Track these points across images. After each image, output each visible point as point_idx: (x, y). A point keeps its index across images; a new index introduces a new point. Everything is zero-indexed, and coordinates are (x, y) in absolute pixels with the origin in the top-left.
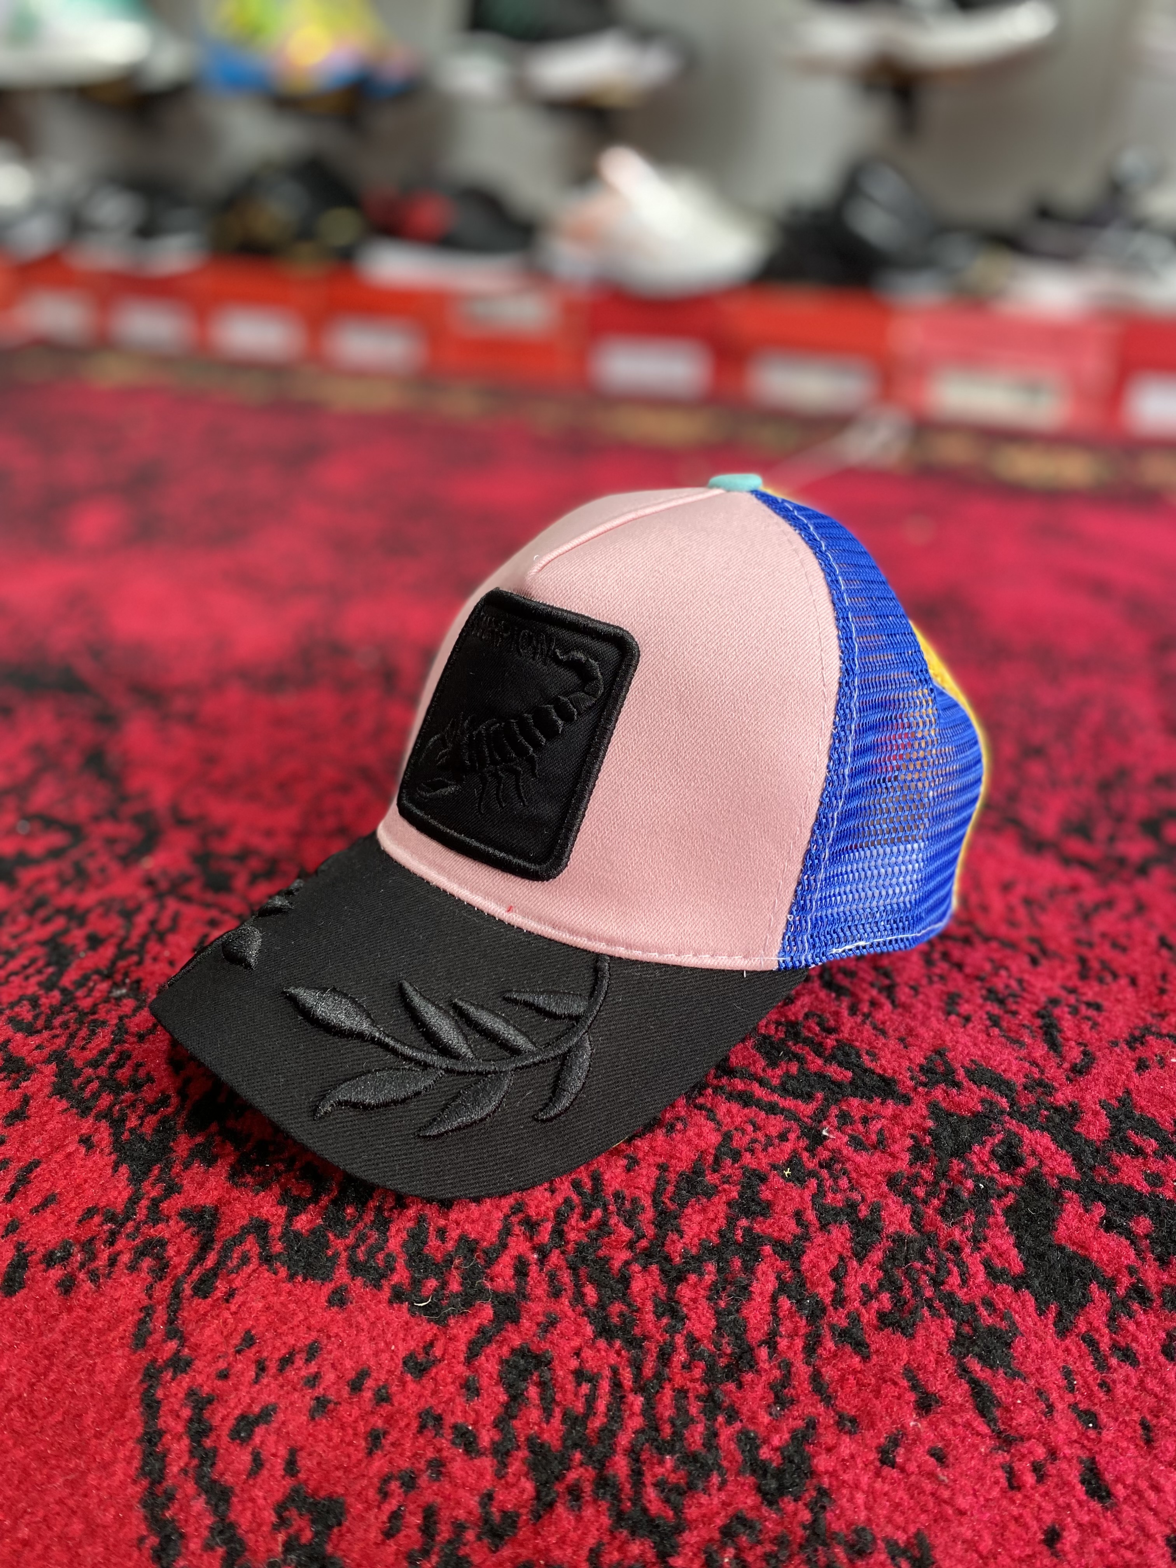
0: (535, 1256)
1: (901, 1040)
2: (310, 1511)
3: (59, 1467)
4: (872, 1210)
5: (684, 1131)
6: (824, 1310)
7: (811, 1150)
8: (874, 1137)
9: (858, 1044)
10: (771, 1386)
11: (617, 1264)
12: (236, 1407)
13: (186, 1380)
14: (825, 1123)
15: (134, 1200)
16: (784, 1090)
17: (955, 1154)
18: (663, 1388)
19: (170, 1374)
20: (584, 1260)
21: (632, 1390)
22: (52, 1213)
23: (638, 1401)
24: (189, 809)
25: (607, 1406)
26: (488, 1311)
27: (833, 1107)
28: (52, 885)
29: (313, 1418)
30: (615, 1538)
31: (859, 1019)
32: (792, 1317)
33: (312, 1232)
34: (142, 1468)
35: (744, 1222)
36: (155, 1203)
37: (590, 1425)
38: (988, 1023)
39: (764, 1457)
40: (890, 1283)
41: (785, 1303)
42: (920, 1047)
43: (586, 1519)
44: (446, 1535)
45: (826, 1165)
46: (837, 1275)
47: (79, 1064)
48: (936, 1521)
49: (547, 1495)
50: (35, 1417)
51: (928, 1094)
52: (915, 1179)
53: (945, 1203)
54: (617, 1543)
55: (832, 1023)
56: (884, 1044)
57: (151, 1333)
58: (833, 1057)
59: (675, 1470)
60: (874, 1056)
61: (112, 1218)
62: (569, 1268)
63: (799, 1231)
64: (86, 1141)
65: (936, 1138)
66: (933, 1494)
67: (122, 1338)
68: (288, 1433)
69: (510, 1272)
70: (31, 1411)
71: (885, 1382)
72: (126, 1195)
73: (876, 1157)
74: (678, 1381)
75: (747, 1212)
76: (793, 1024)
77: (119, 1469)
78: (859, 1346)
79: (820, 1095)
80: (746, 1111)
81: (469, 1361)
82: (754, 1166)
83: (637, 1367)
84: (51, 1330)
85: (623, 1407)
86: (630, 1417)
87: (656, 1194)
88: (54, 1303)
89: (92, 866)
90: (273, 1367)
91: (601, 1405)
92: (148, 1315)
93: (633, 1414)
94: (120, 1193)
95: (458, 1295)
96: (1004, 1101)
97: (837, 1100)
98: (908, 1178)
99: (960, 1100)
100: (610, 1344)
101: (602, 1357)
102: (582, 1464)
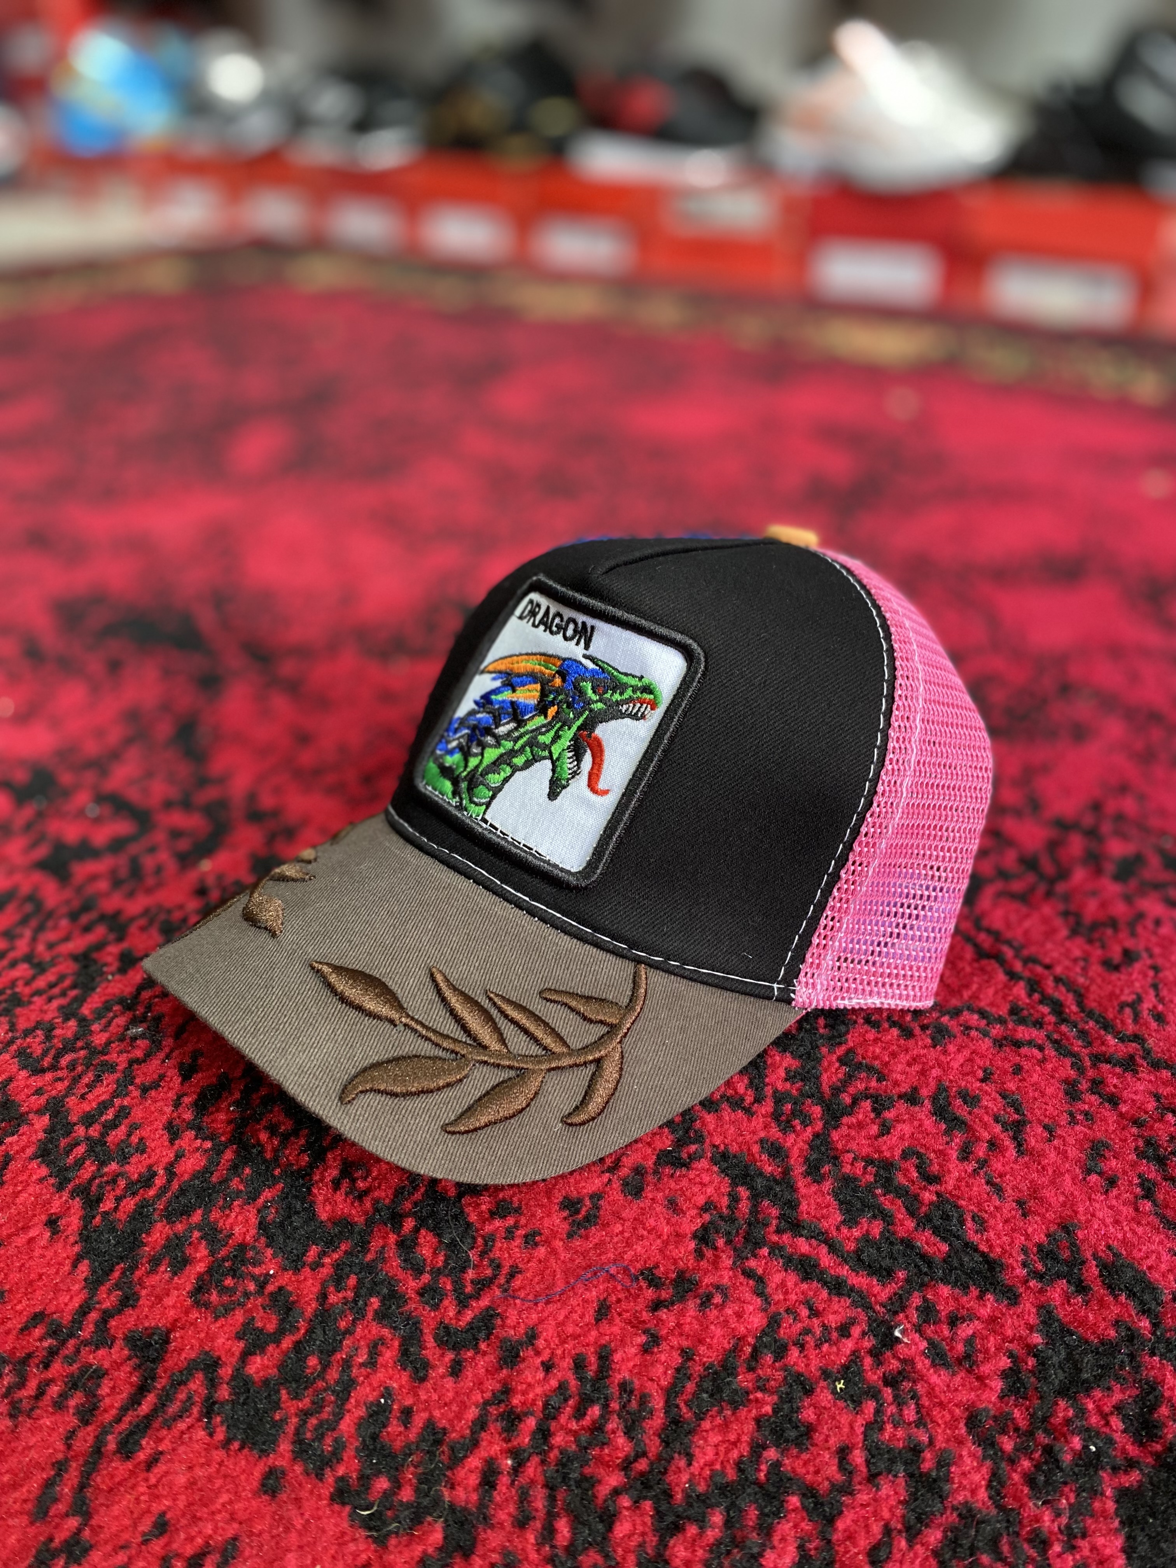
0: (509, 1462)
1: (1020, 1203)
4: (939, 1462)
5: (721, 1307)
7: (876, 1355)
8: (960, 1348)
9: (963, 1203)
11: (603, 1491)
14: (901, 1316)
15: (84, 1311)
16: (858, 1261)
17: (1063, 1392)
20: (565, 1478)
24: (267, 801)
26: (437, 1536)
27: (916, 1294)
28: (103, 885)
31: (971, 1166)
33: (266, 1382)
35: (772, 1454)
36: (106, 1316)
38: (1139, 1191)
42: (1043, 1216)
45: (891, 1381)
46: (875, 1556)
47: (73, 1118)
51: (1041, 1291)
52: (1003, 1423)
53: (1038, 1467)
55: (935, 1168)
56: (997, 1208)
57: (56, 1500)
58: (928, 1219)
61: (54, 1333)
62: (546, 1486)
63: (840, 1478)
64: (52, 1223)
65: (1042, 1363)
67: (24, 1501)
69: (474, 1480)
72: (78, 1301)
73: (958, 1379)
75: (779, 1437)
76: (887, 1165)
79: (901, 1275)
80: (805, 1286)
82: (801, 1367)
87: (671, 1393)
89: (148, 863)
92: (59, 1474)
94: (71, 1298)
95: (408, 1506)
96: (1145, 1324)
97: (923, 1285)
98: (995, 1418)
99: (1087, 1317)
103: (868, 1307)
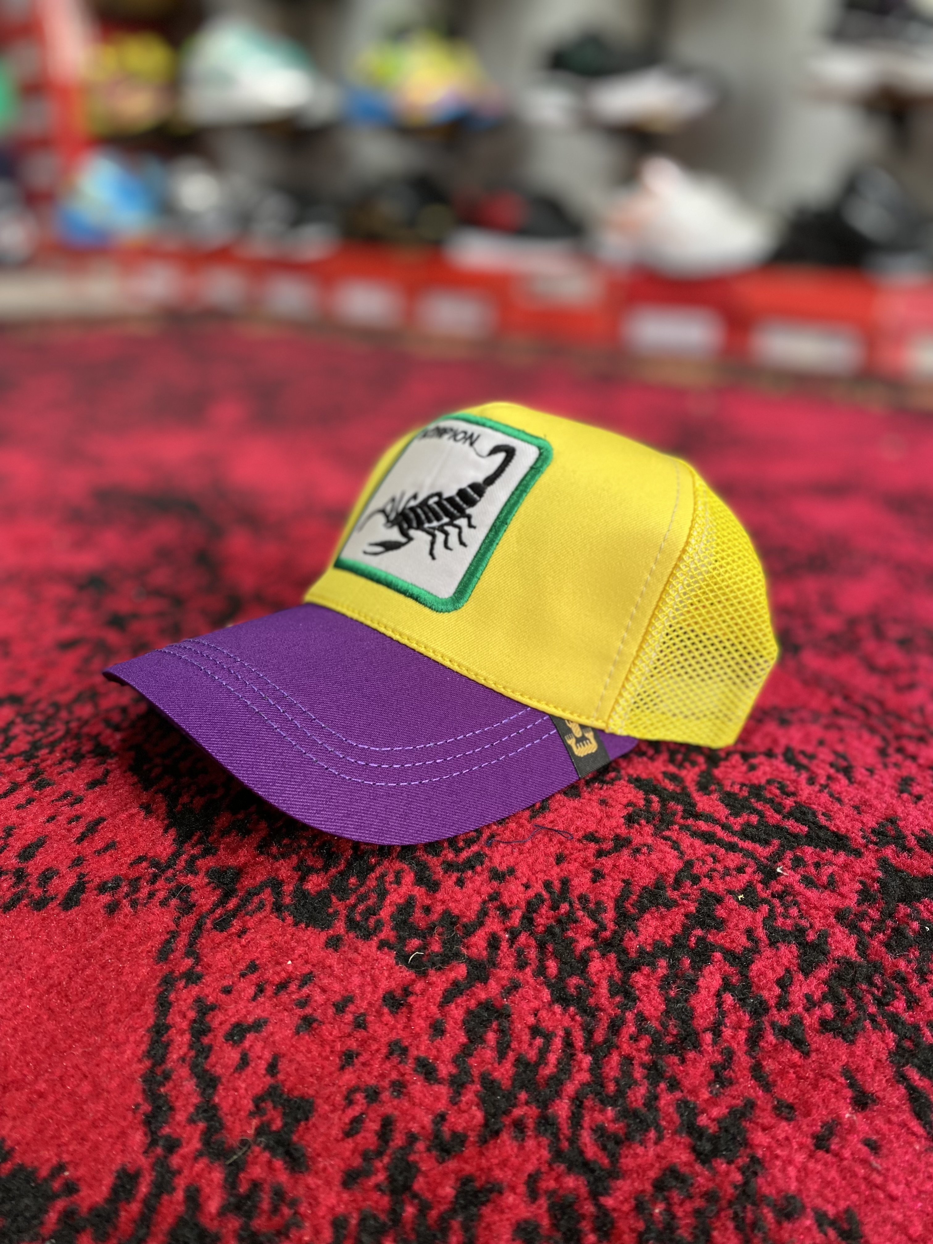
0: (507, 936)
1: (856, 808)
2: (284, 1106)
3: (80, 1040)
4: (819, 936)
5: (647, 855)
6: (767, 1010)
7: (765, 883)
8: (825, 879)
9: (815, 807)
10: (712, 1066)
11: (579, 948)
12: (234, 1016)
13: (195, 990)
14: (779, 863)
15: (176, 855)
16: (744, 835)
17: (902, 900)
18: (611, 1053)
19: (183, 983)
21: (582, 1051)
22: (111, 856)
23: (587, 1060)
25: (557, 1059)
26: (462, 970)
27: (788, 852)
29: (297, 1033)
30: (552, 1169)
31: (817, 788)
32: (736, 1012)
33: (319, 893)
34: (149, 1052)
35: (699, 932)
36: (193, 859)
37: (541, 1073)
39: (701, 1123)
40: (832, 995)
41: (730, 999)
42: (873, 815)
43: (527, 1149)
44: (400, 1143)
45: (779, 896)
46: (781, 983)
47: (152, 754)
48: (866, 1202)
49: (495, 1123)
50: (69, 1001)
51: (878, 851)
52: (862, 916)
53: (890, 937)
54: (554, 1174)
55: (792, 789)
56: (840, 809)
57: (173, 951)
58: (791, 814)
59: (615, 1120)
60: (830, 818)
61: (157, 865)
62: (536, 946)
63: (749, 944)
64: (146, 807)
65: (884, 885)
66: (865, 1178)
67: (149, 952)
68: (274, 1042)
69: (484, 944)
70: (67, 996)
71: (823, 1077)
72: (170, 851)
73: (825, 895)
74: (626, 1048)
75: (702, 925)
76: (757, 787)
77: (129, 1049)
78: (800, 1044)
79: (776, 842)
80: (707, 846)
81: (441, 1007)
82: (711, 889)
83: (590, 1033)
84: (94, 938)
85: (572, 1062)
86: (578, 1071)
87: (619, 902)
88: (100, 919)
90: (270, 990)
91: (552, 1058)
92: (173, 937)
93: (580, 1070)
94: (165, 848)
95: (439, 954)
97: (792, 847)
98: (855, 915)
99: (912, 863)
100: (565, 1010)
101: (558, 1020)
102: (527, 1103)
103: (754, 858)
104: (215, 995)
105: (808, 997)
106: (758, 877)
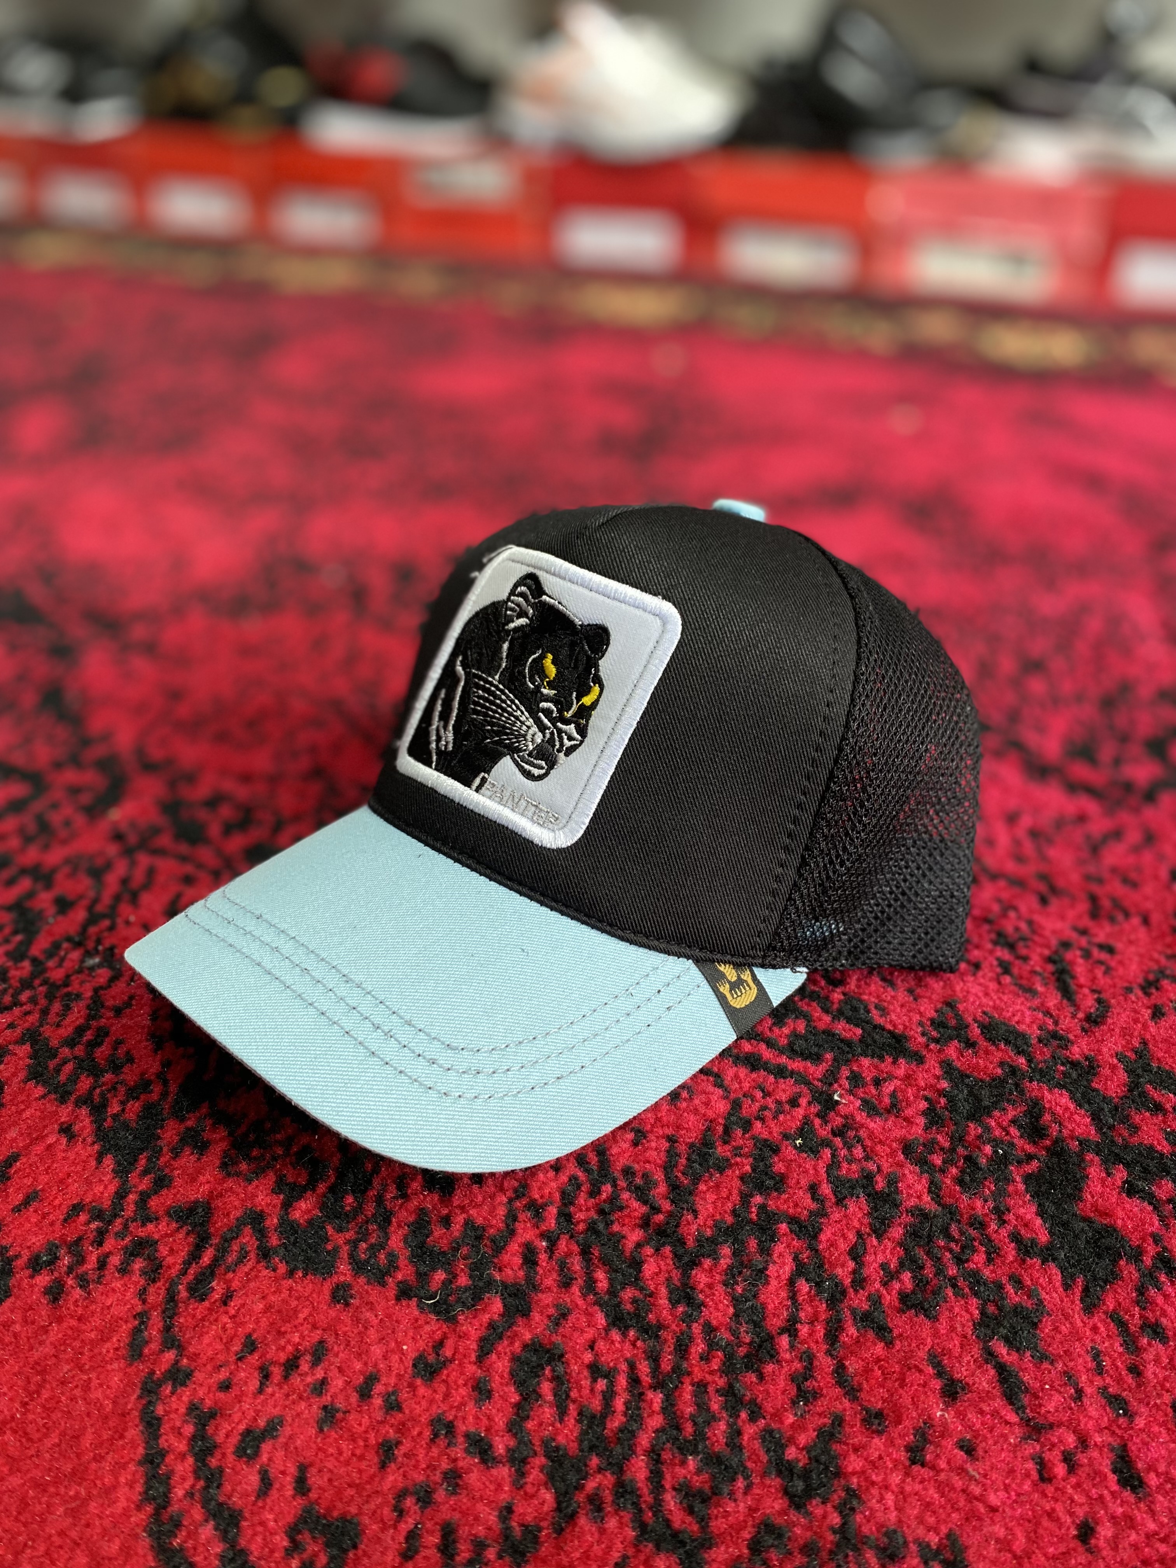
0: (544, 1244)
1: (911, 991)
2: (322, 1533)
3: (57, 1494)
4: (889, 1182)
5: (692, 1100)
6: (844, 1293)
7: (822, 1116)
8: (887, 1100)
9: (865, 997)
11: (629, 1245)
12: (240, 1421)
13: (186, 1395)
14: (836, 1085)
15: (121, 1195)
16: (792, 1051)
17: (971, 1117)
18: (682, 1383)
19: (170, 1388)
21: (651, 1387)
22: (35, 1211)
23: (657, 1398)
24: (156, 754)
25: (625, 1404)
26: (497, 1306)
27: (844, 1067)
28: (14, 842)
29: (321, 1430)
30: (639, 1551)
32: (811, 1301)
33: (310, 1222)
34: (146, 1493)
35: (758, 1199)
36: (144, 1198)
37: (609, 1425)
38: (999, 970)
39: (790, 1458)
40: (909, 1262)
41: (804, 1286)
42: (930, 998)
43: (609, 1531)
44: (467, 1555)
45: (838, 1132)
46: (855, 1254)
47: (54, 1043)
48: (967, 1519)
49: (567, 1507)
50: (30, 1440)
51: (939, 1051)
52: (931, 1146)
53: (963, 1171)
54: (642, 1557)
55: (838, 975)
56: (893, 997)
57: (147, 1342)
58: (840, 1012)
59: (698, 1472)
60: (884, 1011)
61: (98, 1215)
62: (580, 1253)
63: (814, 1206)
64: (66, 1130)
65: (951, 1100)
66: (964, 1491)
67: (117, 1349)
68: (296, 1448)
69: (519, 1261)
70: (26, 1433)
71: (910, 1369)
72: (112, 1188)
73: (890, 1123)
74: (698, 1375)
75: (761, 1188)
77: (122, 1493)
78: (882, 1331)
79: (829, 1056)
80: (754, 1075)
81: (480, 1360)
82: (765, 1135)
83: (655, 1359)
84: (41, 1343)
85: (642, 1405)
86: (650, 1415)
87: (668, 1167)
88: (43, 1313)
89: (55, 818)
90: (277, 1374)
91: (619, 1403)
92: (143, 1323)
93: (652, 1412)
94: (106, 1187)
95: (467, 1288)
96: (1022, 1060)
97: (847, 1061)
98: (924, 1145)
99: (978, 1063)
100: (625, 1335)
101: (617, 1350)
102: (600, 1470)
103: (808, 1083)
104: (211, 1395)
105: (884, 1266)
106: (816, 1108)
